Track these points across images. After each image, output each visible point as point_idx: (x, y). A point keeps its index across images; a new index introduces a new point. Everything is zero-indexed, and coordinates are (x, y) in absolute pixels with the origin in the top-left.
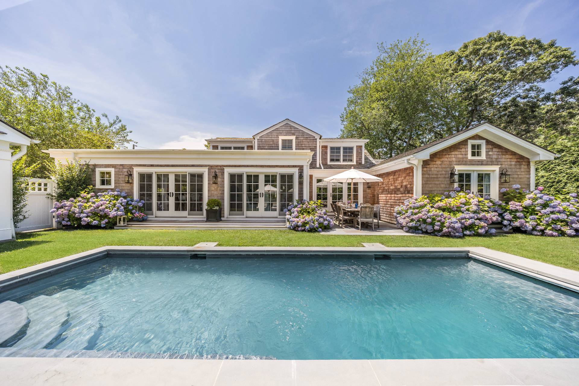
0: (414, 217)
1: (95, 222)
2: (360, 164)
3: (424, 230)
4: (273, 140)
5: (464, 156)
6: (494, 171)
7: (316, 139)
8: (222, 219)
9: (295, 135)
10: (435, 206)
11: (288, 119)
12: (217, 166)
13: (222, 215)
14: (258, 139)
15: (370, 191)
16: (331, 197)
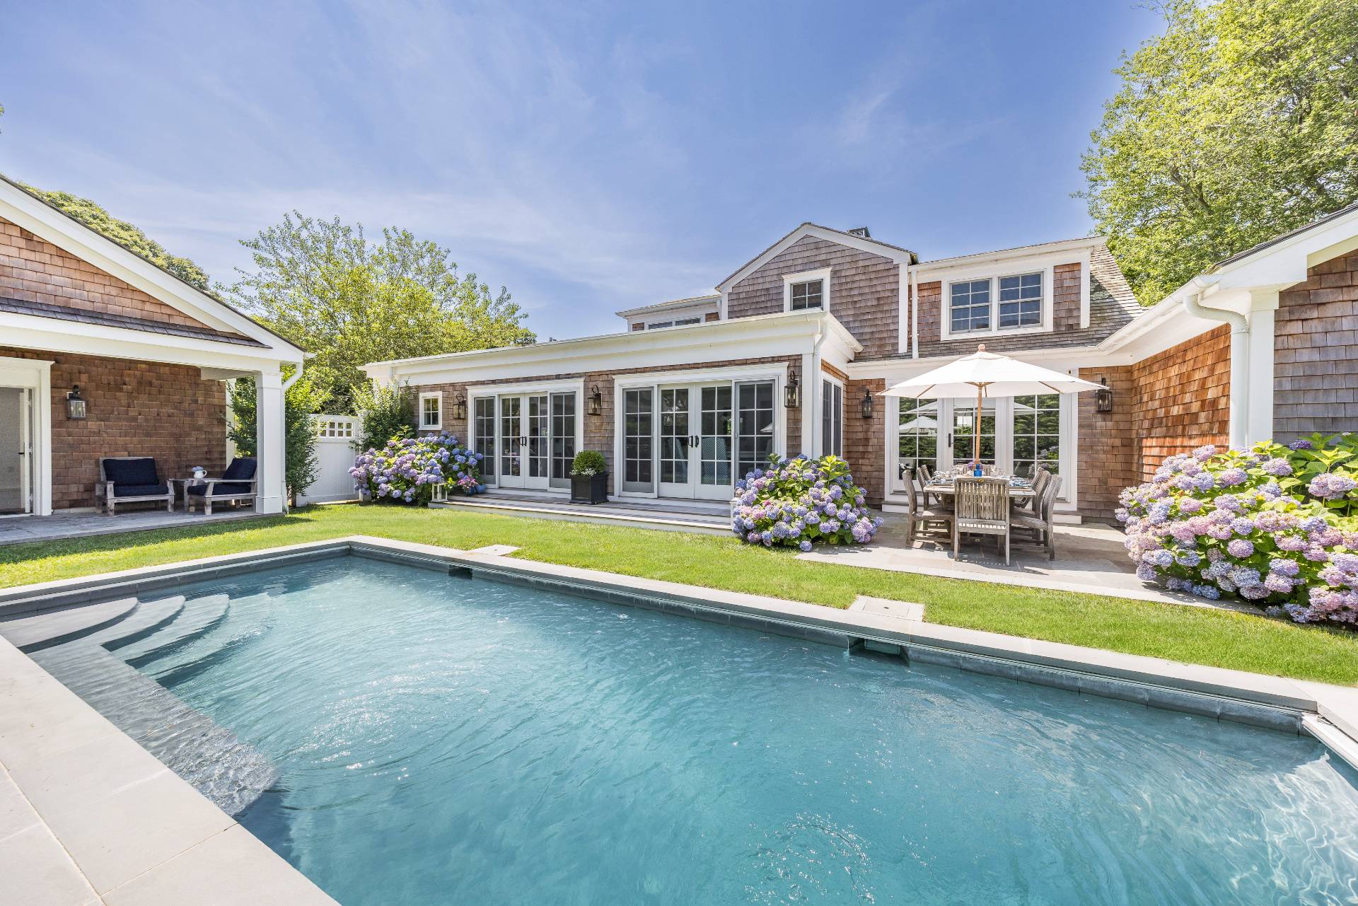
0: (1175, 528)
1: (396, 493)
2: (1073, 329)
3: (1223, 585)
4: (768, 289)
7: (897, 267)
8: (610, 498)
9: (828, 265)
11: (810, 224)
12: (600, 374)
13: (609, 490)
14: (730, 294)
15: (1110, 424)
16: (950, 446)
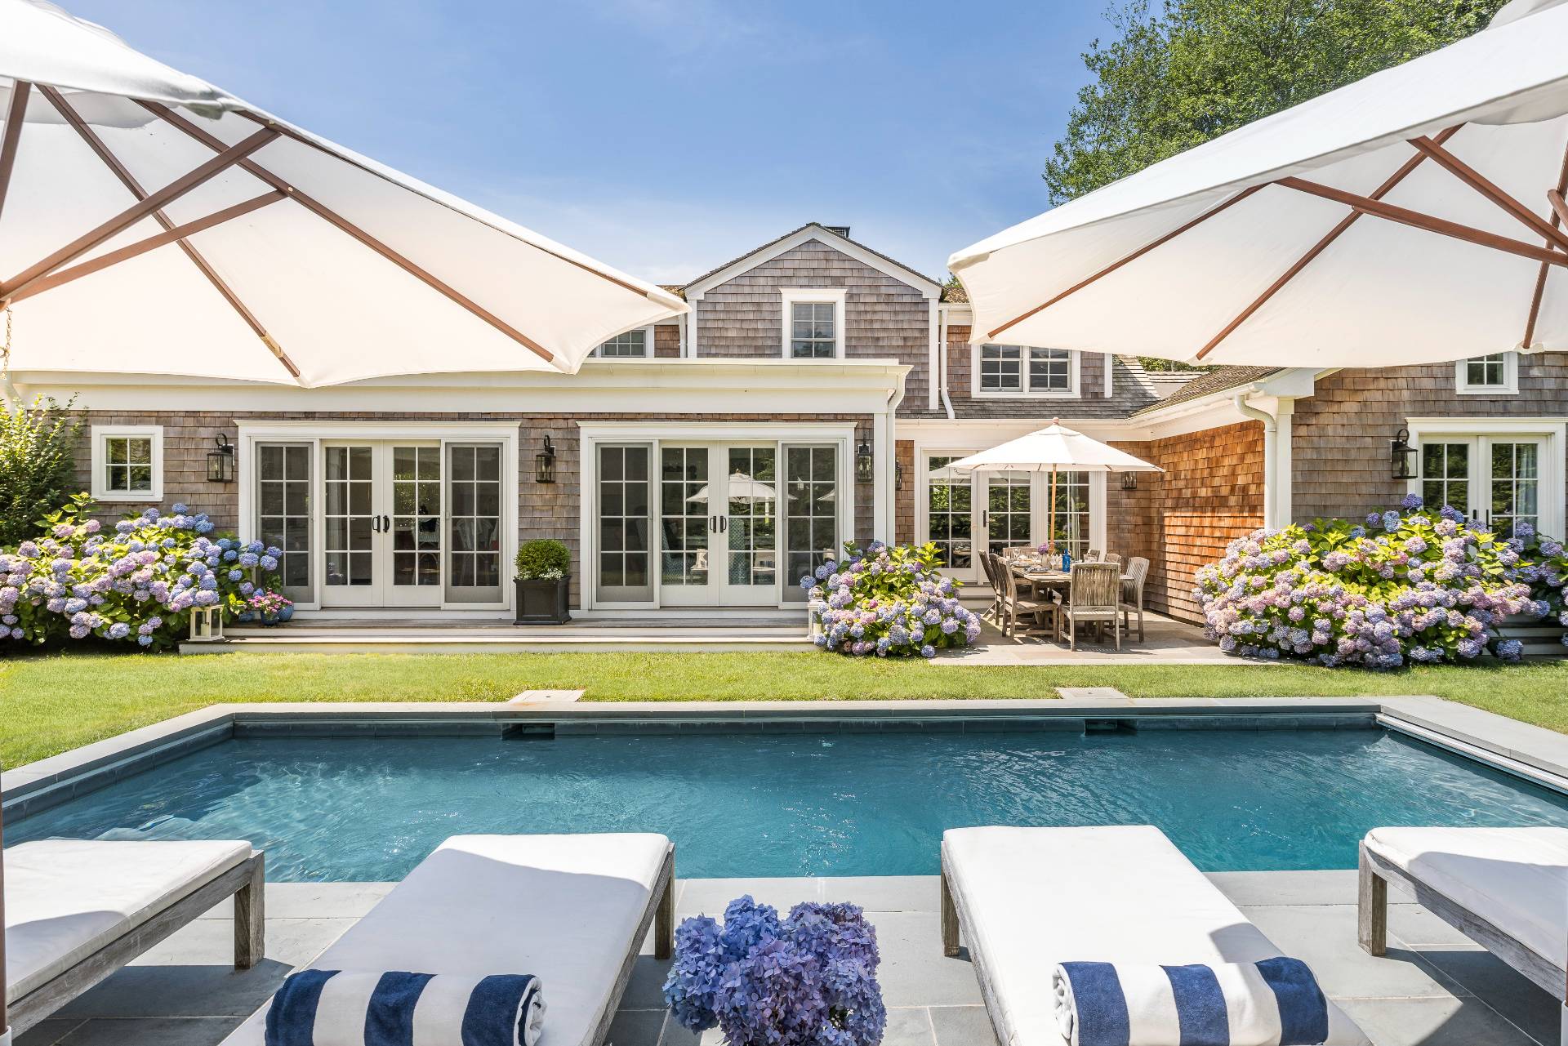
0: (1252, 601)
1: (120, 629)
2: (1098, 396)
3: (1283, 646)
4: (758, 304)
5: (1442, 384)
6: (1550, 435)
7: (926, 302)
8: (573, 613)
9: (842, 285)
10: (1326, 563)
11: (818, 225)
12: (553, 417)
13: (572, 600)
14: (699, 302)
15: (1133, 501)
16: (985, 525)
